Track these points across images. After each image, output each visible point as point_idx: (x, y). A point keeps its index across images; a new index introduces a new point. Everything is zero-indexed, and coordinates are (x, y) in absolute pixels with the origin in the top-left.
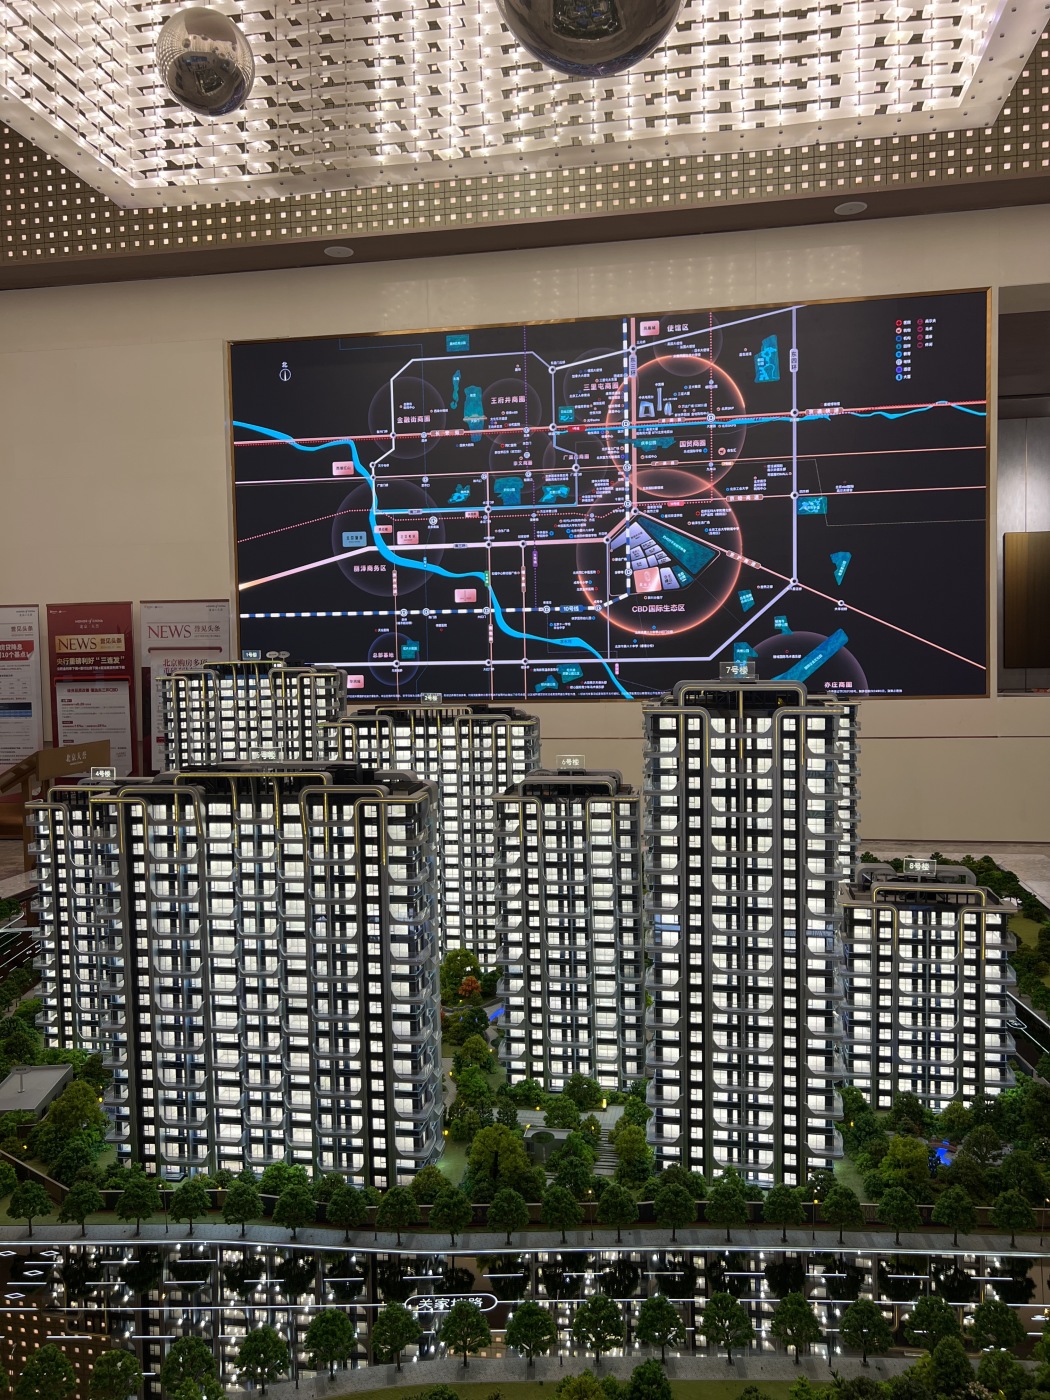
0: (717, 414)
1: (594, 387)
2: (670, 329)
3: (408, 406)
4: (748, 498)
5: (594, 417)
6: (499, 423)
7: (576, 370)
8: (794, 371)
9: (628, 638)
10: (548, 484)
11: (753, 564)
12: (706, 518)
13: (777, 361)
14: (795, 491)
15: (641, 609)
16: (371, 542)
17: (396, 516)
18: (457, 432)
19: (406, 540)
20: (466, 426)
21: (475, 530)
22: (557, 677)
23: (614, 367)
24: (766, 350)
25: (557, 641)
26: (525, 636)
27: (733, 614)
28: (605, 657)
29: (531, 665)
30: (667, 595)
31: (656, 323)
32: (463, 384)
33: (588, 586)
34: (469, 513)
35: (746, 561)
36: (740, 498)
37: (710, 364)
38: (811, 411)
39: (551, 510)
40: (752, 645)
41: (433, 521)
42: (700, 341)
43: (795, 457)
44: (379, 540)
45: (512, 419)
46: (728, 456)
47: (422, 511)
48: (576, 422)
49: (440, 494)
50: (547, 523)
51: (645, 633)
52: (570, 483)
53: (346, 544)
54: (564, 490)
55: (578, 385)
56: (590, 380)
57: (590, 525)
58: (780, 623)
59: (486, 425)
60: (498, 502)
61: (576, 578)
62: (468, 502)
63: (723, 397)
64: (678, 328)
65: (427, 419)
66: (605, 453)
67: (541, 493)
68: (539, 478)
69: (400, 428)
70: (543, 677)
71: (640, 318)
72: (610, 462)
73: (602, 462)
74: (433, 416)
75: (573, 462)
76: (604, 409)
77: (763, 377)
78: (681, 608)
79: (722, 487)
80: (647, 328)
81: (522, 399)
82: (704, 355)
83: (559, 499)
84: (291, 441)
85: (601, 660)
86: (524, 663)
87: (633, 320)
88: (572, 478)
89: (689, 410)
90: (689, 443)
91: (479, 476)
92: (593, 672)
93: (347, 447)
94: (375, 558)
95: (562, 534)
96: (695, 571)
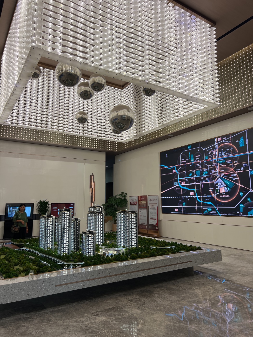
0: (233, 154)
1: (211, 152)
2: (223, 139)
3: (183, 159)
4: (240, 171)
5: (211, 158)
6: (196, 160)
7: (208, 149)
8: (247, 143)
9: (219, 202)
10: (204, 171)
11: (242, 186)
12: (232, 176)
13: (243, 142)
14: (249, 170)
15: (221, 196)
16: (178, 184)
17: (182, 179)
18: (190, 163)
19: (183, 183)
20: (191, 162)
21: (192, 181)
22: (207, 210)
23: (214, 148)
24: (241, 140)
25: (207, 203)
26: (202, 202)
27: (239, 197)
28: (215, 206)
29: (203, 208)
30: (226, 193)
31: (221, 138)
32: (190, 154)
33: (212, 191)
34: (192, 178)
35: (241, 185)
36: (238, 172)
37: (231, 144)
38: (251, 152)
39: (205, 176)
40: (243, 204)
41: (187, 179)
42: (229, 140)
43: (249, 162)
44: (179, 183)
45: (198, 160)
46: (235, 163)
47: (185, 178)
48: (208, 159)
49: (188, 175)
50: (204, 179)
51: (222, 201)
52: (208, 171)
53: (175, 185)
54: (207, 172)
55: (208, 152)
56: (210, 151)
57: (211, 179)
58: (249, 199)
59: (194, 161)
60: (196, 175)
61: (210, 190)
62: (192, 176)
63: (234, 151)
64: (225, 138)
65: (186, 161)
66: (213, 164)
67: (203, 173)
68: (202, 170)
69: (182, 163)
70: (205, 210)
71: (218, 137)
72: (214, 166)
74: (186, 160)
75: (208, 167)
76: (213, 156)
77: (241, 145)
78: (229, 196)
79: (235, 170)
80: (219, 139)
81: (199, 156)
82: (230, 143)
83: (206, 174)
84: (167, 167)
85: (215, 207)
86: (202, 207)
87: (217, 138)
88: (208, 170)
89: (228, 154)
90: (228, 161)
91: (193, 171)
92: (214, 209)
93: (175, 167)
94: (178, 187)
95: (207, 181)
96: (231, 188)
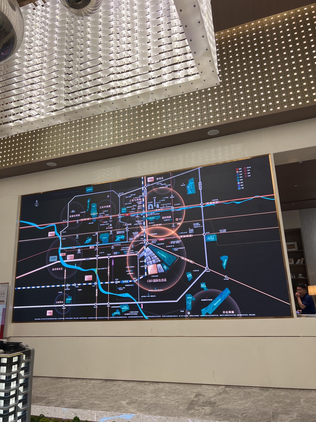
0: (174, 206)
1: (133, 200)
2: (157, 179)
3: (73, 211)
4: (187, 236)
5: (133, 210)
6: (102, 215)
7: (127, 195)
8: (200, 189)
9: (146, 293)
10: (118, 235)
11: (191, 262)
12: (173, 244)
13: (194, 187)
14: (204, 233)
15: (150, 281)
16: (58, 259)
17: (67, 250)
18: (88, 219)
19: (70, 258)
20: (91, 217)
21: (92, 253)
22: (120, 310)
23: (139, 193)
24: (190, 183)
25: (120, 295)
26: (109, 293)
27: (185, 282)
28: (137, 301)
29: (111, 305)
30: (160, 275)
31: (153, 178)
32: (91, 203)
33: (131, 272)
34: (91, 247)
35: (188, 260)
36: (184, 236)
37: (171, 189)
38: (208, 203)
39: (118, 244)
40: (193, 295)
41: (79, 250)
42: (167, 182)
43: (203, 220)
44: (61, 258)
45: (106, 213)
46: (179, 221)
47: (76, 247)
48: (127, 213)
49: (82, 241)
50: (117, 249)
51: (152, 291)
52: (125, 234)
53: (50, 261)
54: (123, 237)
55: (128, 200)
56: (132, 198)
57: (132, 249)
58: (203, 285)
59: (98, 215)
60: (101, 242)
61: (127, 269)
62: (91, 243)
63: (176, 201)
64: (160, 178)
65: (79, 215)
66: (137, 223)
67: (115, 238)
68: (114, 233)
69: (70, 219)
70: (115, 310)
71: (147, 177)
72: (139, 226)
73: (136, 226)
74: (81, 214)
75: (126, 226)
76: (136, 207)
77: (190, 192)
78: (165, 280)
79: (178, 232)
80: (150, 180)
81: (110, 206)
82: (169, 187)
83: (121, 240)
84: (37, 226)
85: (137, 303)
86: (108, 304)
87: (145, 177)
88: (126, 232)
89: (165, 206)
90: (165, 217)
91: (95, 234)
92: (133, 307)
93: (53, 227)
94: (59, 265)
95: (122, 253)
96: (170, 265)
